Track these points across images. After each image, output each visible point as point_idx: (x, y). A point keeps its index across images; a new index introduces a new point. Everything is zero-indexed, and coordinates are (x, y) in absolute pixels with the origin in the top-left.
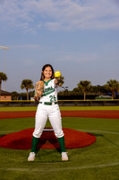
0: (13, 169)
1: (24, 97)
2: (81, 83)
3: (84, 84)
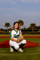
1: (6, 31)
2: (32, 24)
3: (33, 25)
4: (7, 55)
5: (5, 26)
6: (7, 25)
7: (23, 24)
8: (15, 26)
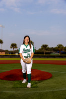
2: (43, 46)
5: (11, 48)
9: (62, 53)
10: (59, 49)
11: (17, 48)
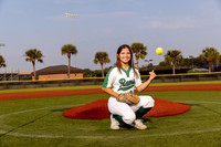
0: (82, 137)
2: (169, 54)
3: (173, 55)
4: (101, 138)
5: (96, 62)
6: (101, 57)
7: (145, 54)
8: (121, 55)
9: (216, 70)
10: (208, 59)
11: (109, 61)
